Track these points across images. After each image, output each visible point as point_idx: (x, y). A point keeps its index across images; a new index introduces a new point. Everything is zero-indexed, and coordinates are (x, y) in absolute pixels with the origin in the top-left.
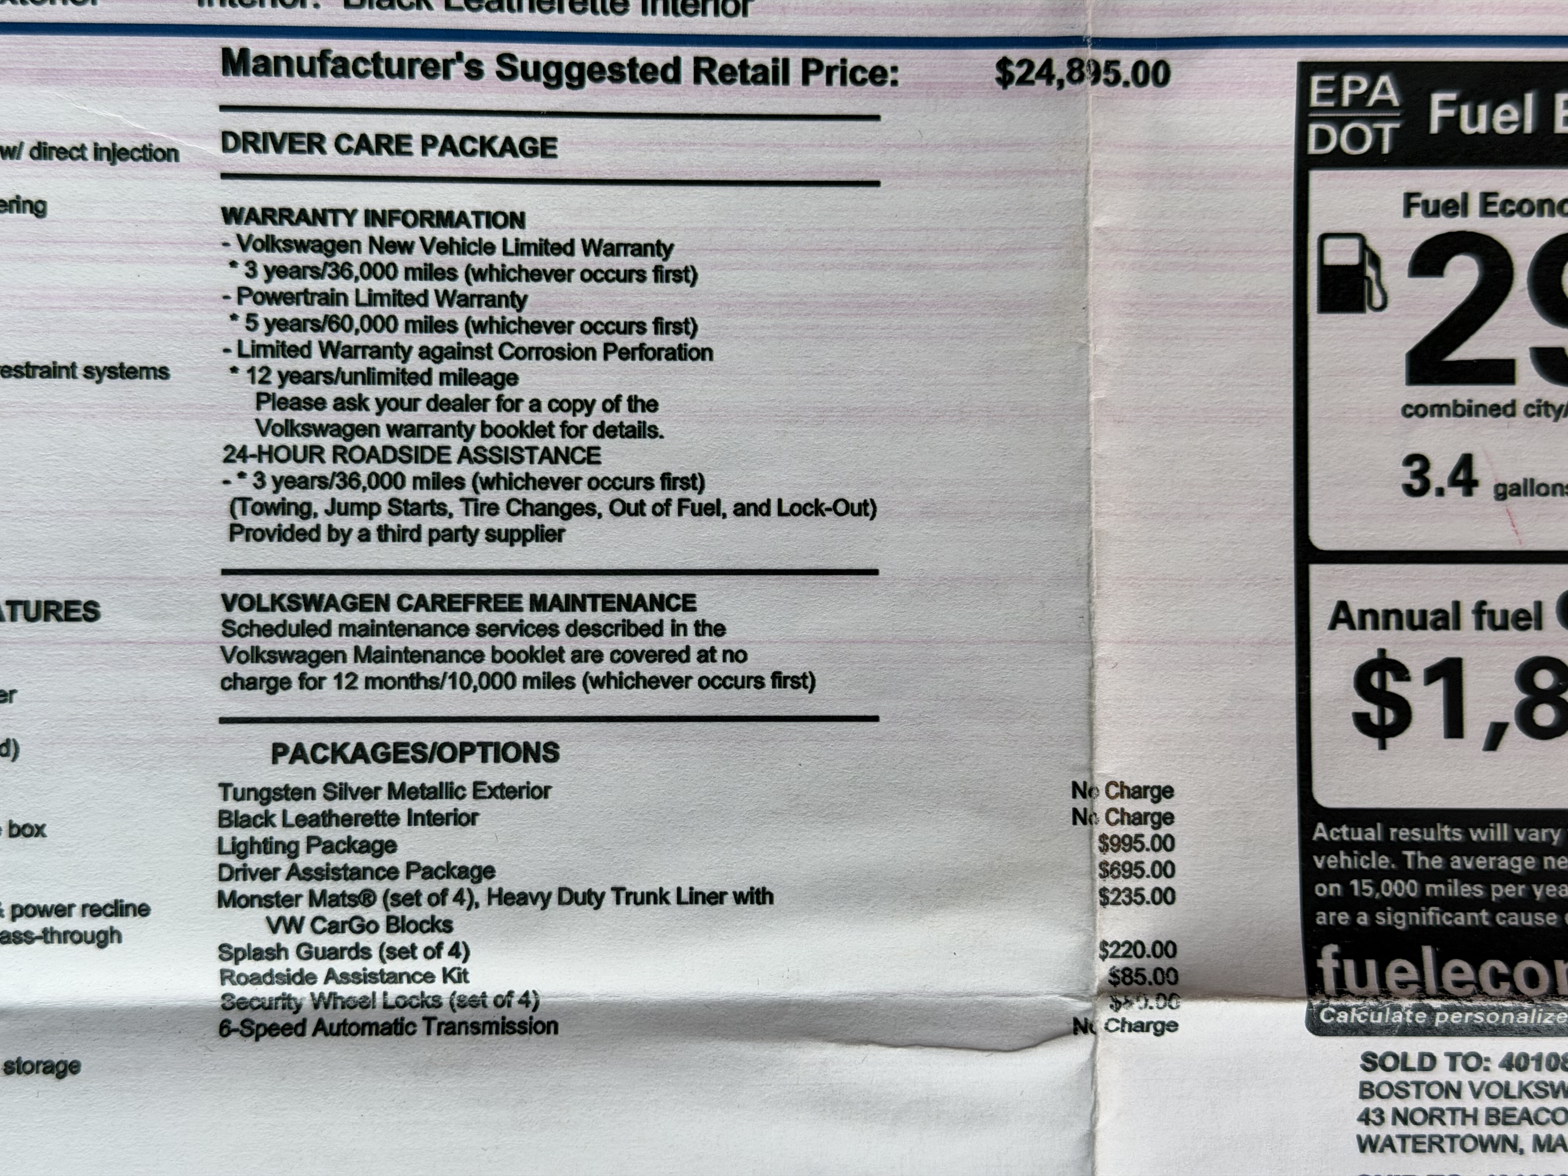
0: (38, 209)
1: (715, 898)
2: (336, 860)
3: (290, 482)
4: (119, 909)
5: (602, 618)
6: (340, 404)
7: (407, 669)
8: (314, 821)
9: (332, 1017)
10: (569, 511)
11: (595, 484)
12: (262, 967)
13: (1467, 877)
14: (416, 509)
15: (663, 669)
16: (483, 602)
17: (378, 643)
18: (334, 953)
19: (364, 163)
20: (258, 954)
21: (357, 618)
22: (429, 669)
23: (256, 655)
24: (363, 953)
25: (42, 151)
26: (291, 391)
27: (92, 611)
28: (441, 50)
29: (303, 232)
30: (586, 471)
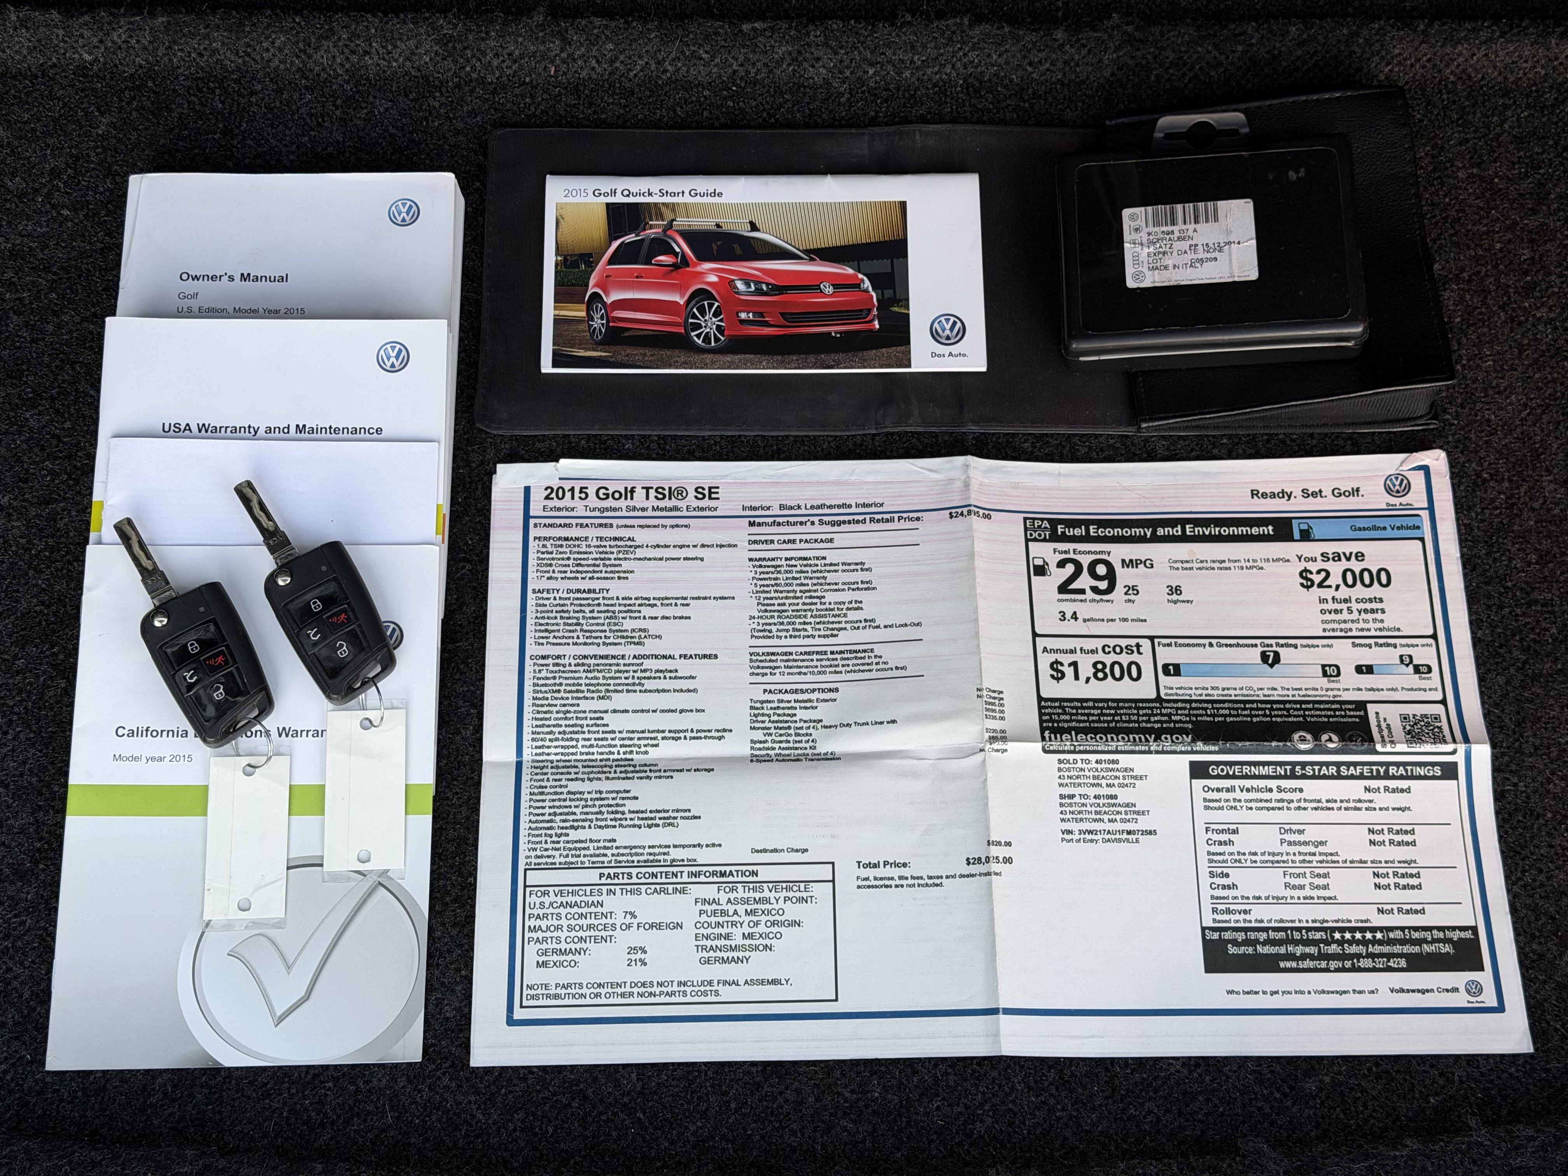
0: (702, 559)
1: (882, 723)
2: (781, 718)
3: (766, 624)
4: (725, 730)
5: (849, 656)
6: (779, 605)
7: (798, 670)
8: (775, 709)
9: (780, 758)
10: (841, 629)
11: (847, 622)
12: (761, 746)
13: (1082, 715)
14: (799, 630)
15: (866, 667)
16: (818, 653)
17: (790, 664)
18: (781, 742)
19: (785, 546)
20: (761, 742)
21: (785, 658)
22: (804, 670)
23: (758, 667)
24: (789, 742)
25: (703, 546)
26: (766, 602)
27: (716, 657)
28: (804, 519)
29: (769, 563)
30: (844, 619)
